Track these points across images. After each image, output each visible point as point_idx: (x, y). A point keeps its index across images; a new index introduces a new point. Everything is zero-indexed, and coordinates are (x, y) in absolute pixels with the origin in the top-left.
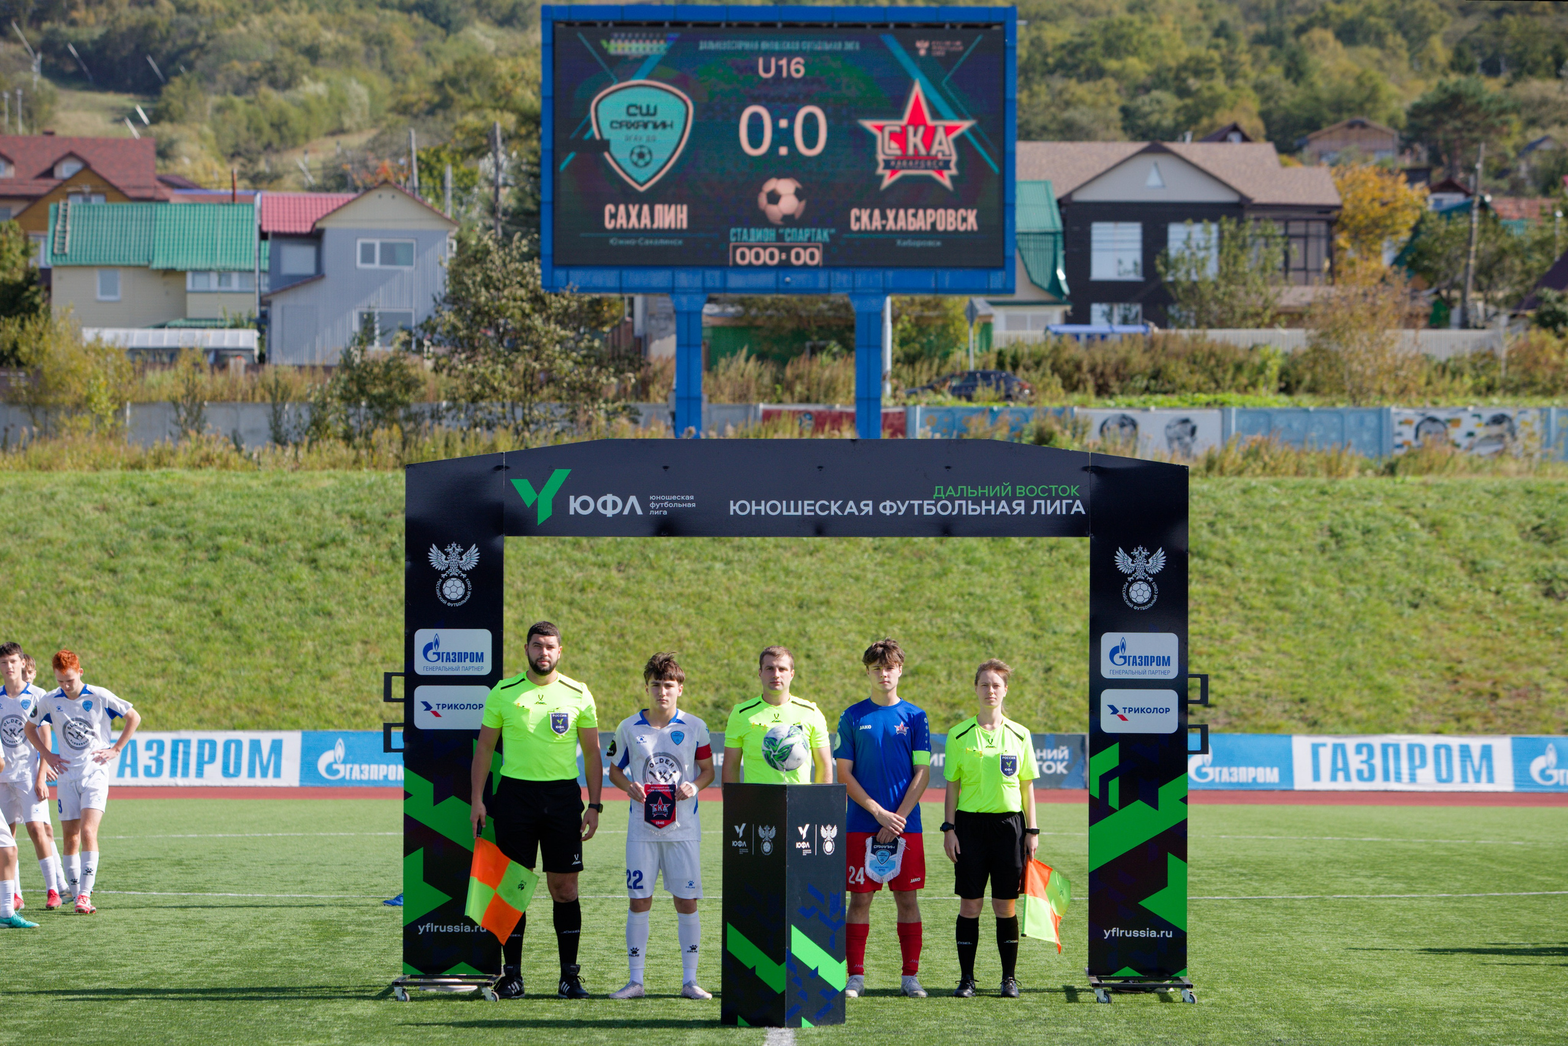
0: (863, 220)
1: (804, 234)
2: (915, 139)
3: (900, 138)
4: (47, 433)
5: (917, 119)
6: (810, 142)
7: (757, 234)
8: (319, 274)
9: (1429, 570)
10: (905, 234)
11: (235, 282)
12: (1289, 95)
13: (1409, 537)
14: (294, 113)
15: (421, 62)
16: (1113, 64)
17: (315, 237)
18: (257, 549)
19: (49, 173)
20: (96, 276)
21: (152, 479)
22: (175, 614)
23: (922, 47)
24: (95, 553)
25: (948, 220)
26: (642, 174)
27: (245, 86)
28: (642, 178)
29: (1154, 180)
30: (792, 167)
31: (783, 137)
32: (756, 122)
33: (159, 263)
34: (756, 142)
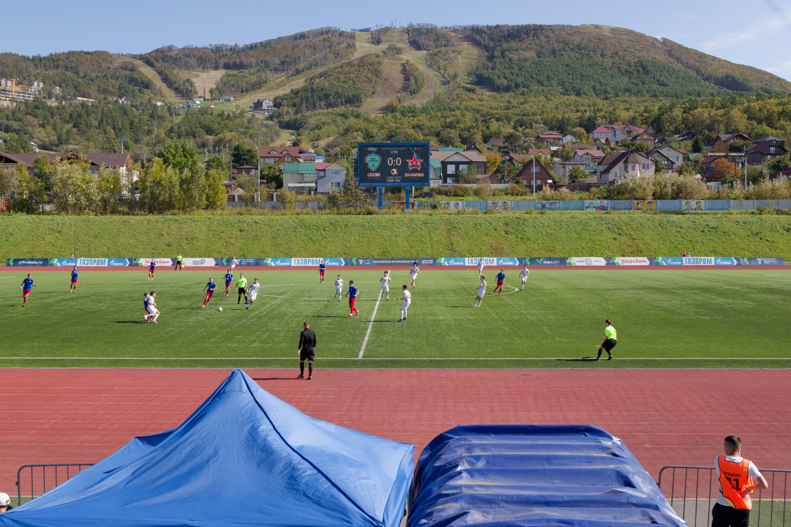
0: (407, 175)
1: (398, 177)
2: (414, 163)
3: (412, 162)
4: (285, 208)
5: (415, 160)
6: (399, 163)
7: (391, 177)
8: (325, 176)
9: (489, 230)
10: (413, 177)
11: (312, 175)
12: (487, 132)
13: (486, 225)
14: (321, 134)
15: (342, 124)
16: (458, 125)
17: (324, 170)
18: (315, 228)
19: (282, 153)
20: (290, 174)
21: (301, 217)
22: (304, 238)
23: (415, 149)
24: (292, 229)
25: (420, 175)
26: (373, 168)
27: (312, 130)
28: (373, 169)
29: (457, 158)
30: (396, 167)
31: (394, 162)
32: (390, 160)
33: (300, 172)
34: (390, 163)
